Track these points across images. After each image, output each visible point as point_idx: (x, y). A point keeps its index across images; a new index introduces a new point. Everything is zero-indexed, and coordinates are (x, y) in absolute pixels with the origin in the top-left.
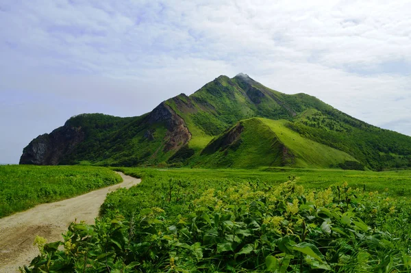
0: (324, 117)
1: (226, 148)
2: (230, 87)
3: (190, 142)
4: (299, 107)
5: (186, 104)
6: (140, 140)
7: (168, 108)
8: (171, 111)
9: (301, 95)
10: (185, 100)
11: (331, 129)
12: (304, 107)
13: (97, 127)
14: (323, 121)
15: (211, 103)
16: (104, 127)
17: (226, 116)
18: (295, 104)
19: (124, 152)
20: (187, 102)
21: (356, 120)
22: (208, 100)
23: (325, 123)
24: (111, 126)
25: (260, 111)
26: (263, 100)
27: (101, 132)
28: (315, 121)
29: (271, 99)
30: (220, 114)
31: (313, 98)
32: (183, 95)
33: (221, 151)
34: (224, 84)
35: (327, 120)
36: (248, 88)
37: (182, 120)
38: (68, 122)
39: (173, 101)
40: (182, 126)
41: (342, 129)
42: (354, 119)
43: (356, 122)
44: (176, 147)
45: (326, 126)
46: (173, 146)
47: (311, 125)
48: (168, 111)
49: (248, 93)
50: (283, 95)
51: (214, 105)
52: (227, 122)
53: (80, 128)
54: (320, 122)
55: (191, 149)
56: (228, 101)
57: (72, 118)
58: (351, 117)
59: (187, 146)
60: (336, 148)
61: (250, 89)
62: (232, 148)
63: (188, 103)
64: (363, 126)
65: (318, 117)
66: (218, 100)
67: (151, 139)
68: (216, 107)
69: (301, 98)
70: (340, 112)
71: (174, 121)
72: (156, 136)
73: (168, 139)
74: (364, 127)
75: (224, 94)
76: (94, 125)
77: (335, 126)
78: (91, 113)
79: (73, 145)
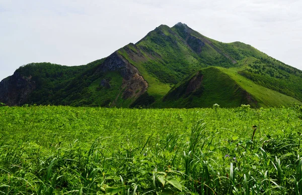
0: (264, 64)
1: (189, 94)
2: (172, 36)
3: (149, 90)
4: (237, 55)
5: (137, 53)
6: (97, 88)
7: (122, 57)
8: (124, 61)
9: (237, 44)
10: (134, 49)
11: (272, 76)
12: (242, 55)
13: (47, 76)
14: (264, 69)
15: (157, 51)
16: (55, 76)
17: (173, 64)
18: (233, 52)
19: (83, 100)
20: (136, 52)
21: (290, 67)
22: (154, 50)
23: (266, 71)
24: (61, 74)
25: (202, 59)
26: (204, 48)
27: (52, 81)
28: (256, 68)
29: (211, 48)
30: (167, 63)
31: (249, 46)
32: (131, 44)
33: (185, 97)
34: (166, 33)
35: (267, 68)
36: (188, 37)
37: (135, 69)
38: (17, 72)
39: (124, 51)
40: (137, 74)
41: (281, 76)
42: (287, 66)
43: (291, 69)
44: (134, 94)
45: (267, 73)
46: (131, 93)
47: (255, 72)
48: (121, 60)
49: (188, 42)
50: (221, 43)
51: (160, 54)
52: (175, 70)
53: (31, 77)
54: (261, 69)
55: (151, 96)
56: (172, 50)
57: (21, 68)
58: (284, 64)
59: (146, 94)
60: (284, 93)
61: (190, 38)
62: (195, 94)
63: (138, 52)
64: (297, 73)
65: (257, 64)
66: (163, 49)
67: (108, 87)
68: (162, 55)
69: (238, 46)
70: (275, 60)
71: (129, 70)
72: (113, 84)
73: (124, 87)
74: (299, 74)
75: (167, 43)
76: (44, 74)
77: (275, 73)
78: (39, 62)
79: (26, 94)
